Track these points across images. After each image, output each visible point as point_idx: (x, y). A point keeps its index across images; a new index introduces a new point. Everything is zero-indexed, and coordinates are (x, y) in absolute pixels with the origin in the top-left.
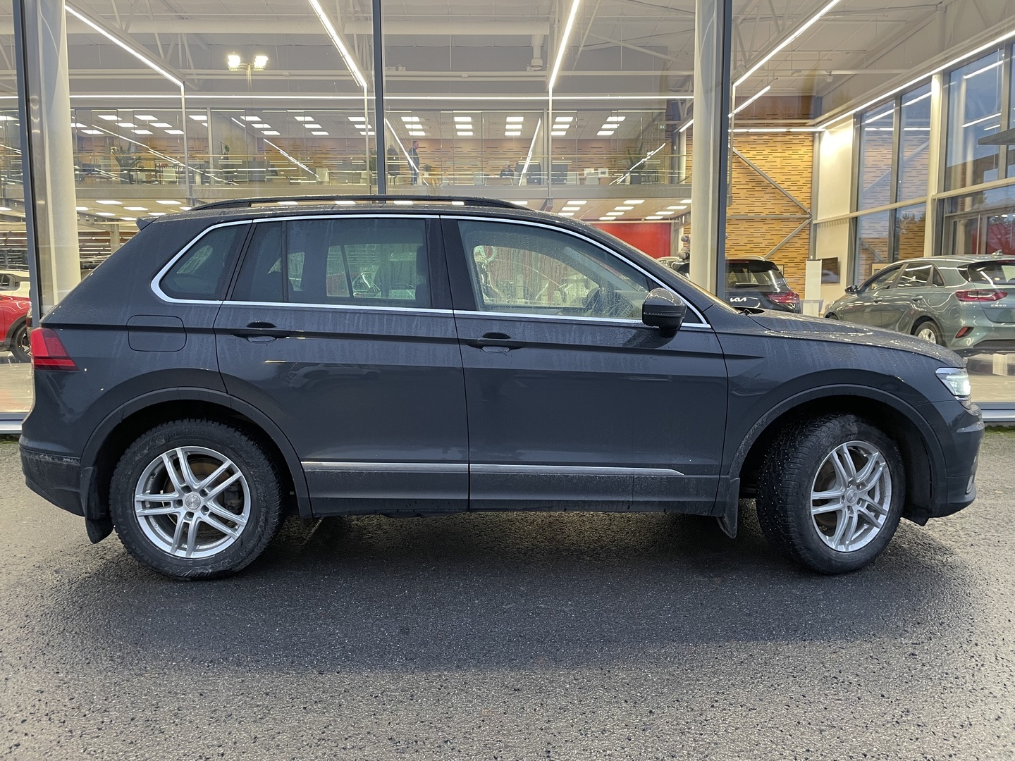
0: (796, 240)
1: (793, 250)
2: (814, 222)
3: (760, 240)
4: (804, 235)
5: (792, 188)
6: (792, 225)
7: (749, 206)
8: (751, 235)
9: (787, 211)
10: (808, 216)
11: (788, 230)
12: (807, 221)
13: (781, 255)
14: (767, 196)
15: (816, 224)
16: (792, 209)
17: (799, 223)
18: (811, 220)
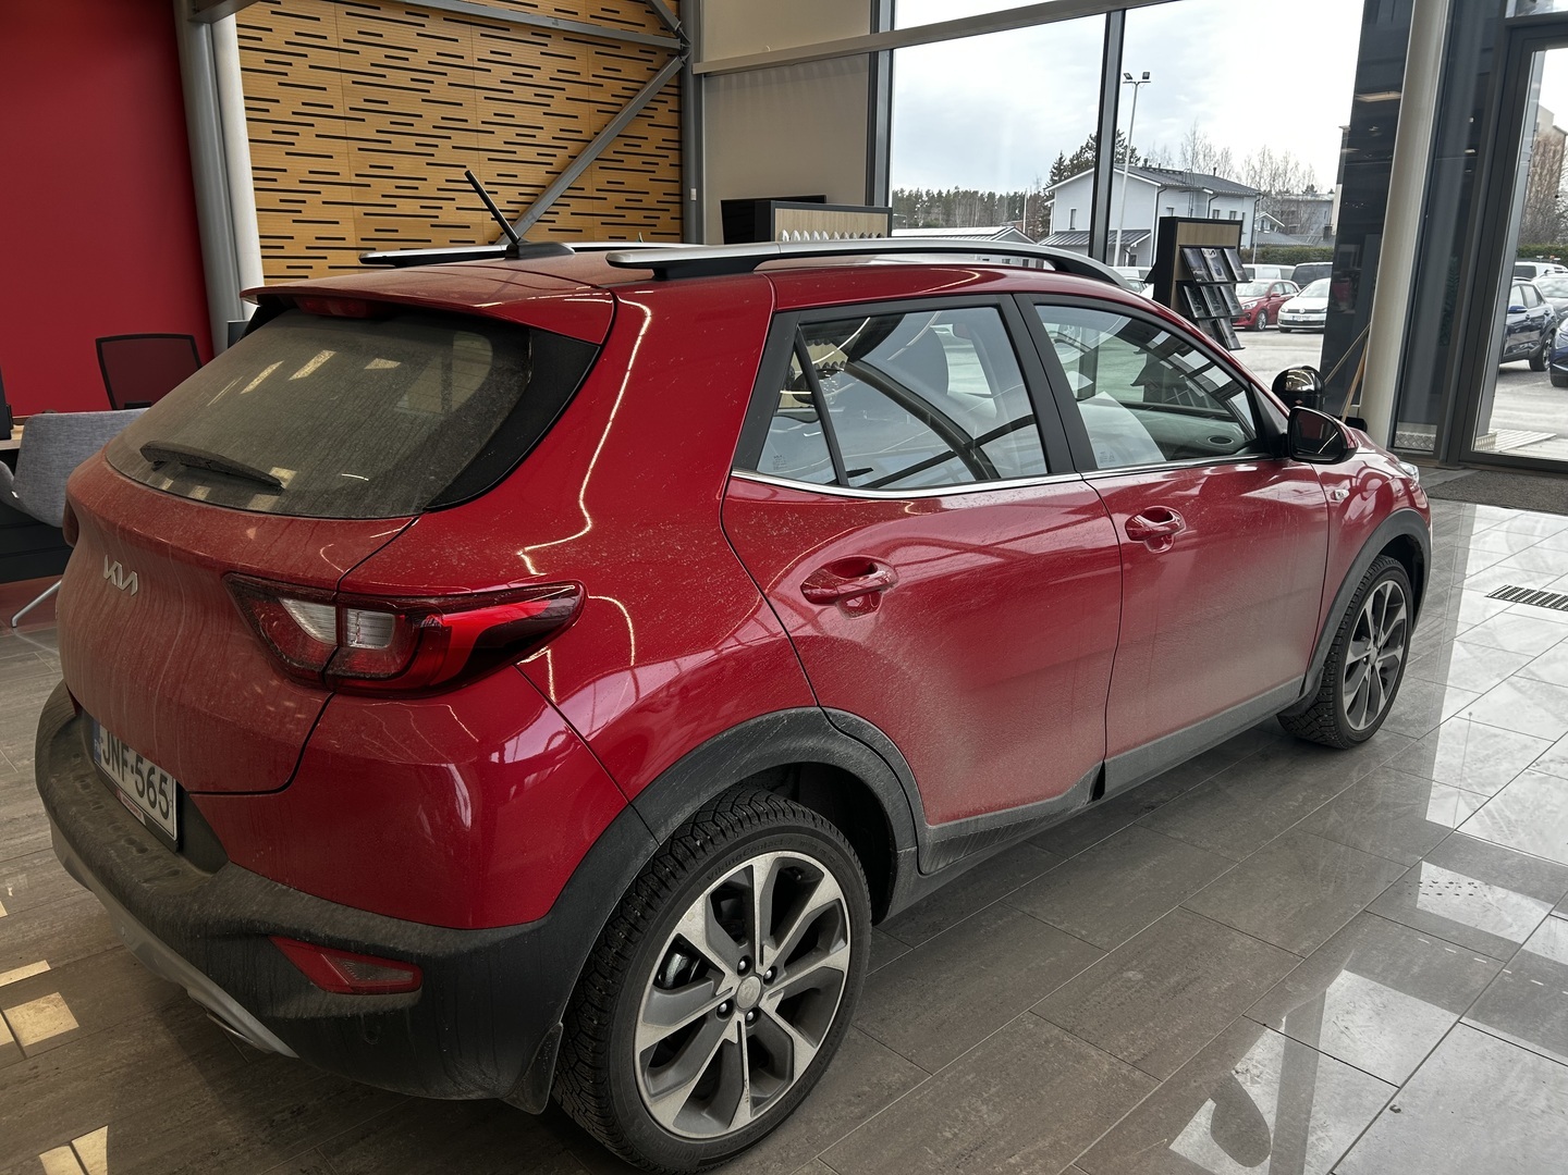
0: (642, 128)
1: (637, 162)
2: (697, 69)
3: (534, 116)
4: (664, 114)
6: (632, 70)
8: (504, 94)
9: (612, 16)
10: (676, 44)
11: (617, 87)
12: (675, 64)
13: (603, 179)
15: (698, 77)
16: (628, 12)
17: (650, 65)
18: (684, 58)
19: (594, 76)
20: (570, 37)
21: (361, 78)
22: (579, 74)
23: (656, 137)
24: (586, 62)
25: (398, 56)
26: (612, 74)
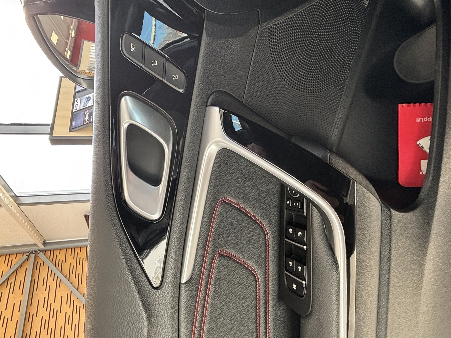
0: (66, 267)
1: (79, 267)
2: (42, 247)
3: (61, 317)
4: (61, 256)
6: (44, 274)
8: (52, 333)
9: (22, 285)
10: (33, 256)
11: (51, 279)
12: (41, 255)
15: (45, 244)
16: (20, 277)
17: (42, 264)
18: (39, 252)
19: (46, 291)
20: (30, 302)
22: (45, 297)
23: (70, 259)
24: (40, 295)
26: (45, 282)
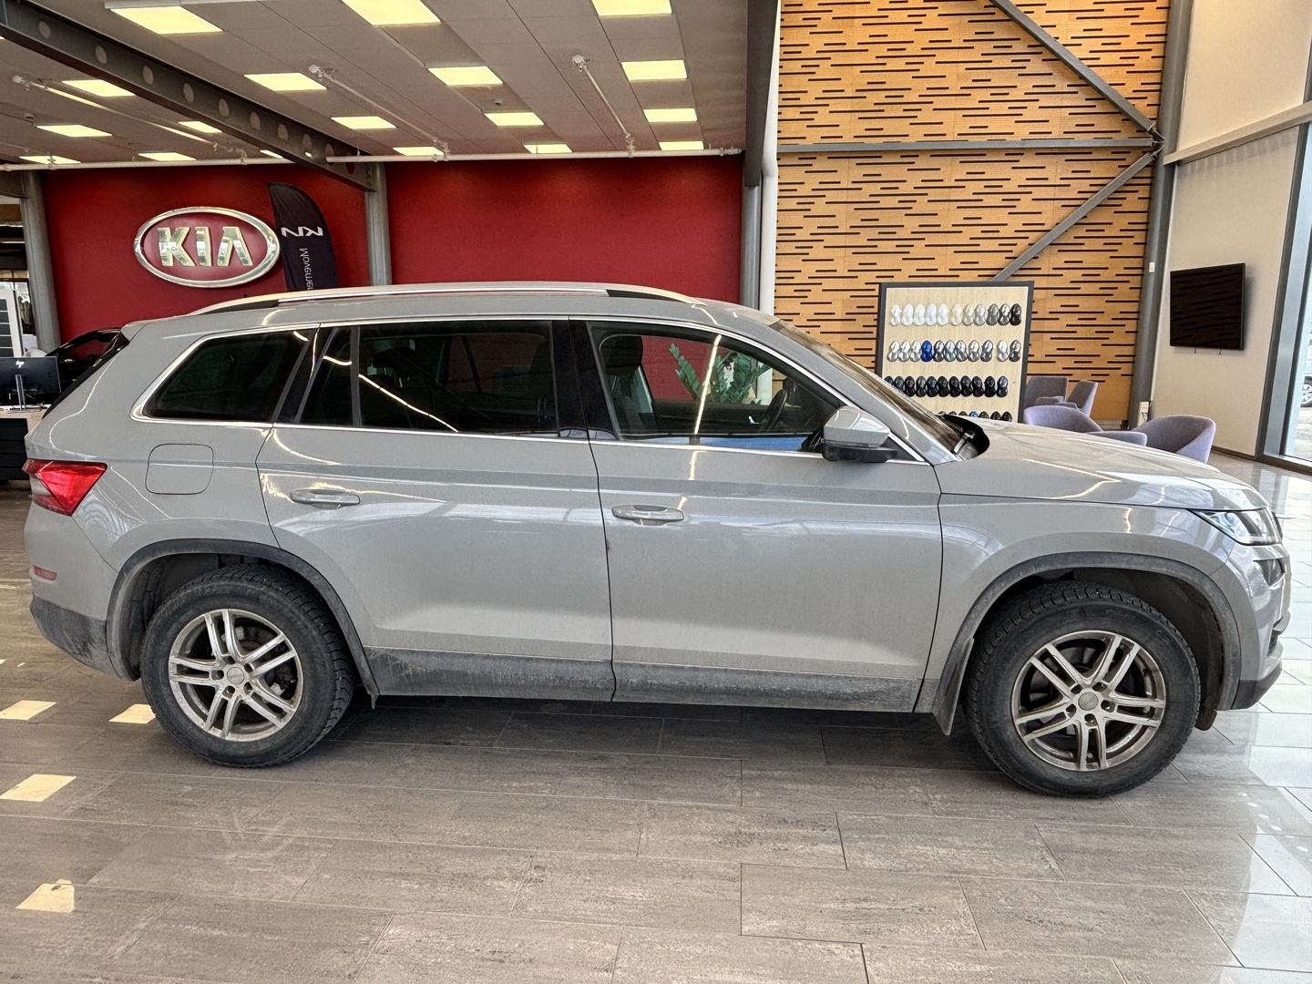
0: (1106, 215)
1: (1098, 244)
2: (1168, 159)
3: (1002, 216)
4: (1133, 202)
5: (1106, 59)
6: (1098, 170)
7: (968, 113)
8: (974, 203)
9: (1084, 129)
10: (1149, 142)
11: (1085, 185)
12: (1147, 159)
13: (1060, 260)
14: (1026, 85)
15: (1172, 166)
16: (1102, 123)
17: (1123, 163)
18: (1155, 153)
19: (1061, 179)
20: (1042, 151)
21: (860, 206)
22: (1047, 179)
23: (1123, 221)
24: (1056, 170)
25: (891, 188)
26: (1081, 175)
